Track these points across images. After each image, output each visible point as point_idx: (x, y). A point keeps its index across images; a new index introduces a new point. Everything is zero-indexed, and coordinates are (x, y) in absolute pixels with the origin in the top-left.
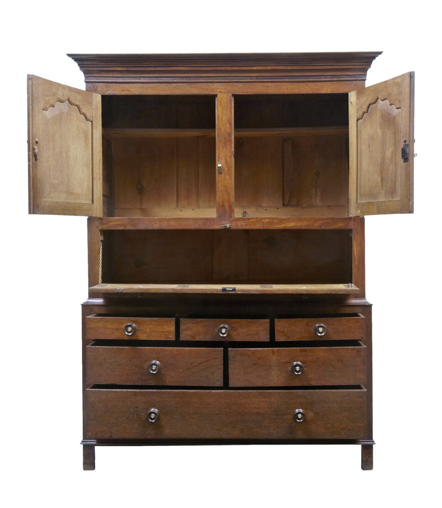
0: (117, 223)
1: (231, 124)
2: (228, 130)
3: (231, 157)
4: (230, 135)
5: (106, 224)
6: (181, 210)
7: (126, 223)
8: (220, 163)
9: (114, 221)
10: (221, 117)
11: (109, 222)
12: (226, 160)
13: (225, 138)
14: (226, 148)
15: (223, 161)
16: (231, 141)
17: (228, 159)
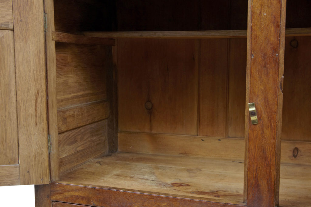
0: (76, 194)
1: (278, 26)
2: (272, 39)
3: (275, 93)
4: (276, 49)
5: (61, 194)
6: (203, 140)
7: (91, 195)
8: (253, 106)
9: (72, 191)
10: (258, 12)
11: (65, 191)
12: (266, 99)
13: (264, 55)
14: (267, 75)
15: (260, 100)
16: (277, 61)
17: (270, 96)
